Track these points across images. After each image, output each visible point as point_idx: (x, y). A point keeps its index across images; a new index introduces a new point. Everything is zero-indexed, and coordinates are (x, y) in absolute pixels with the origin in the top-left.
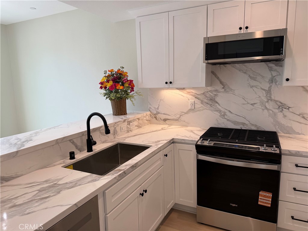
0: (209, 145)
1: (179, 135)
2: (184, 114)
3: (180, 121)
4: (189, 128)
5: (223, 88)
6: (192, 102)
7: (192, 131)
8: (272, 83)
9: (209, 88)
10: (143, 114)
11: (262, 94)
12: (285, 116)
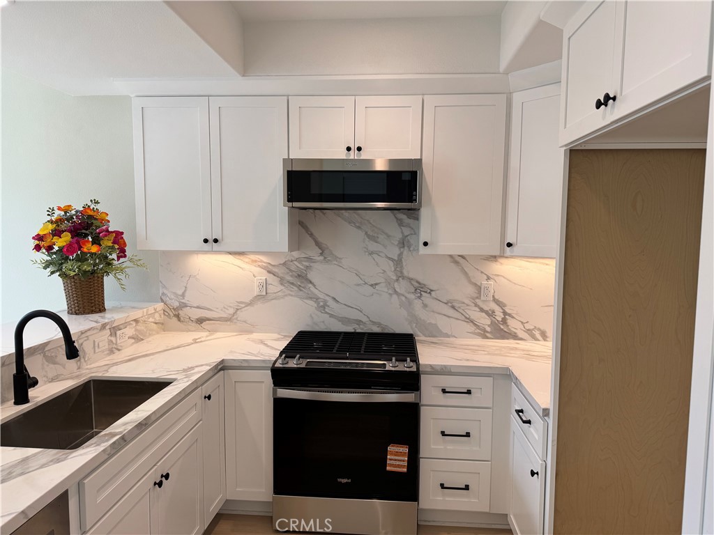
0: (299, 366)
1: (235, 352)
2: (243, 306)
3: (235, 323)
4: (255, 336)
5: (321, 254)
6: (261, 281)
7: (262, 342)
8: (404, 247)
9: (296, 254)
10: (148, 310)
11: (389, 267)
12: (425, 306)
